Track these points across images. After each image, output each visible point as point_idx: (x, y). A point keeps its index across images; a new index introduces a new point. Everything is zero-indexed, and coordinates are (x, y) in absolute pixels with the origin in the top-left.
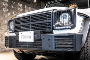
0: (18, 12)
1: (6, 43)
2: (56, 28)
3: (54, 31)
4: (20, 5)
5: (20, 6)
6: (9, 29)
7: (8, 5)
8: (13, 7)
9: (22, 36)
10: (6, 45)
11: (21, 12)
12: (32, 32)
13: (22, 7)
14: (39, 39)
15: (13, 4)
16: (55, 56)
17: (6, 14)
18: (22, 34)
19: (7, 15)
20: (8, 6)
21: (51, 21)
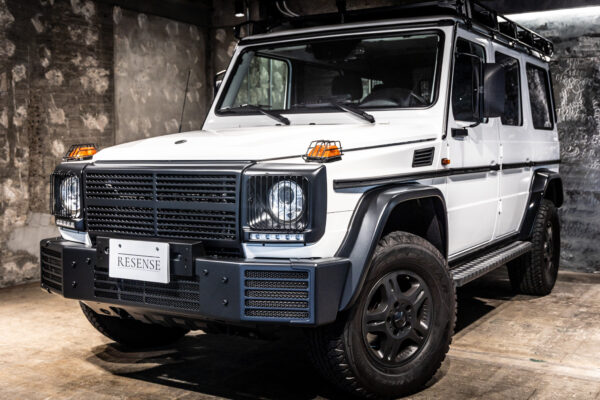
0: (68, 53)
1: (43, 273)
2: (254, 237)
3: (245, 245)
4: (83, 10)
5: (80, 16)
6: (59, 212)
7: (12, 19)
8: (39, 27)
9: (124, 257)
10: (43, 281)
11: (91, 49)
12: (164, 247)
13: (93, 18)
14: (191, 275)
15: (40, 8)
16: (252, 335)
17: (4, 75)
18: (121, 250)
19: (10, 77)
20: (14, 25)
21: (234, 207)
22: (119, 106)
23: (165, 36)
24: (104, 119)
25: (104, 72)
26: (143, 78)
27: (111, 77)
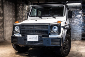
2: (51, 34)
3: (49, 35)
14: (42, 40)
18: (30, 37)
22: (4, 15)
23: (10, 5)
24: (2, 17)
25: (2, 10)
26: (7, 11)
27: (3, 11)
